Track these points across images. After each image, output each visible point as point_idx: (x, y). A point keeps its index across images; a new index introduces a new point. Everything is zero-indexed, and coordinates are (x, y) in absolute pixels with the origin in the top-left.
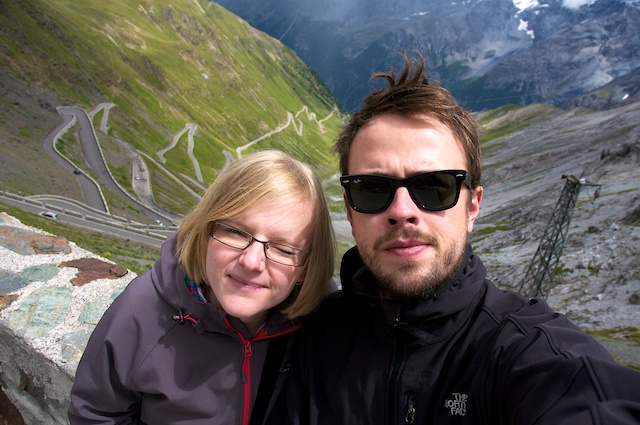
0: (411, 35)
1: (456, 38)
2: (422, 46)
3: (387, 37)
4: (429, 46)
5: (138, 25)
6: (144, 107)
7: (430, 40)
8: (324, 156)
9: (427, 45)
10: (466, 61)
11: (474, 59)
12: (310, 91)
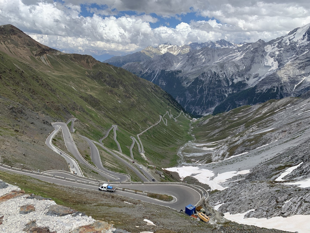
5: (86, 81)
6: (91, 119)
10: (244, 81)
11: (248, 79)
12: (169, 104)
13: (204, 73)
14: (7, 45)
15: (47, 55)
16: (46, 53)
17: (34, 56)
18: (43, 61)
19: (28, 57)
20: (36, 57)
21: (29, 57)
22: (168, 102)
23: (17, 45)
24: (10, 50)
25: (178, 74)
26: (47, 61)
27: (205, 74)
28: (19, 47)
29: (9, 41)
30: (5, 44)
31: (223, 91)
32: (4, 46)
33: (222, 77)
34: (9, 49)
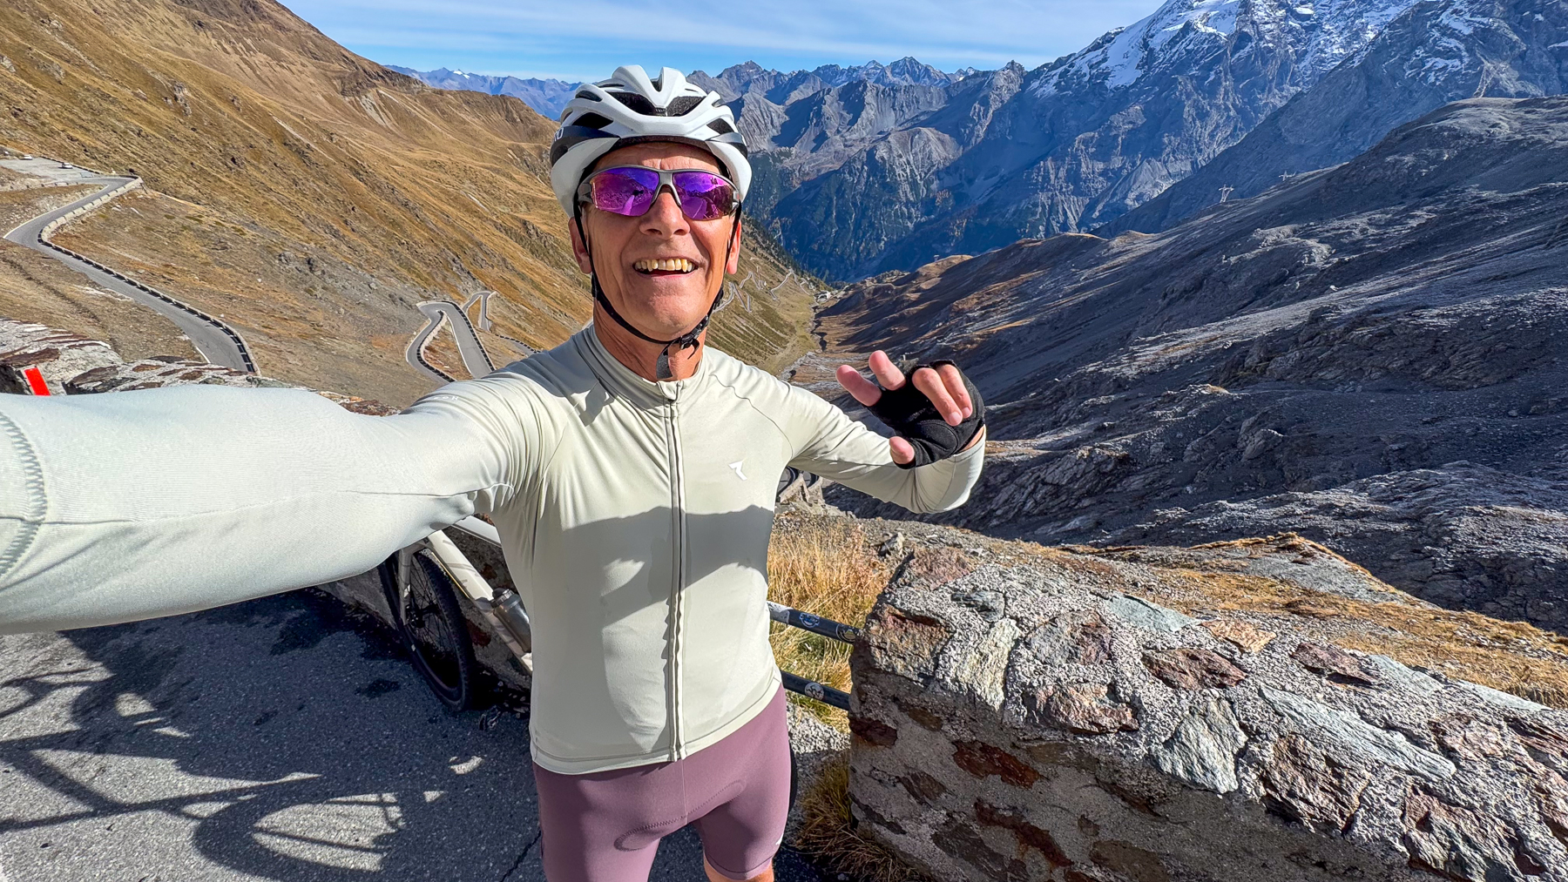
0: (882, 158)
1: (944, 154)
2: (898, 171)
3: (849, 164)
4: (908, 171)
5: (512, 178)
6: (537, 294)
7: (909, 163)
8: (782, 335)
9: (904, 170)
10: (961, 185)
11: (971, 182)
12: (754, 250)
14: (244, 56)
15: (381, 92)
16: (375, 85)
17: (340, 96)
18: (372, 113)
19: (321, 98)
20: (347, 99)
21: (324, 96)
22: (753, 244)
23: (278, 58)
24: (257, 75)
25: (781, 162)
26: (383, 111)
27: (857, 162)
28: (284, 64)
29: (249, 41)
30: (237, 52)
31: (902, 213)
32: (236, 58)
33: (901, 172)
34: (255, 72)
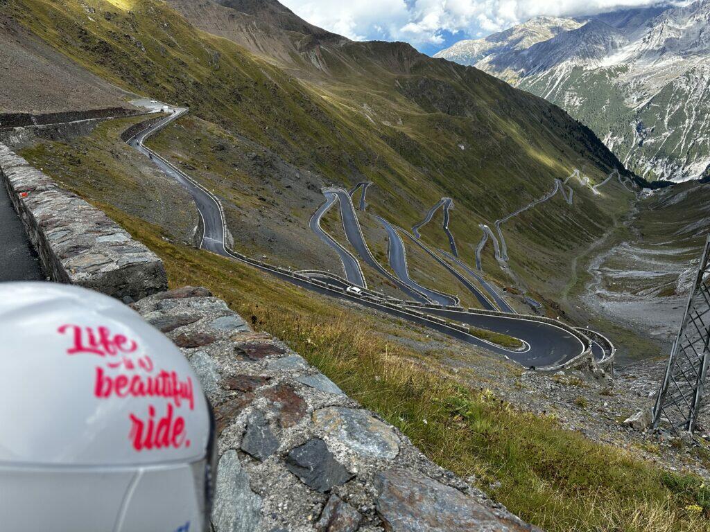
13: (693, 71)
14: (251, 33)
15: (322, 47)
16: (319, 44)
17: (297, 52)
18: (314, 61)
20: (301, 54)
21: (289, 53)
23: (267, 30)
24: (255, 43)
27: (696, 73)
28: (271, 35)
30: (247, 30)
32: (247, 35)
